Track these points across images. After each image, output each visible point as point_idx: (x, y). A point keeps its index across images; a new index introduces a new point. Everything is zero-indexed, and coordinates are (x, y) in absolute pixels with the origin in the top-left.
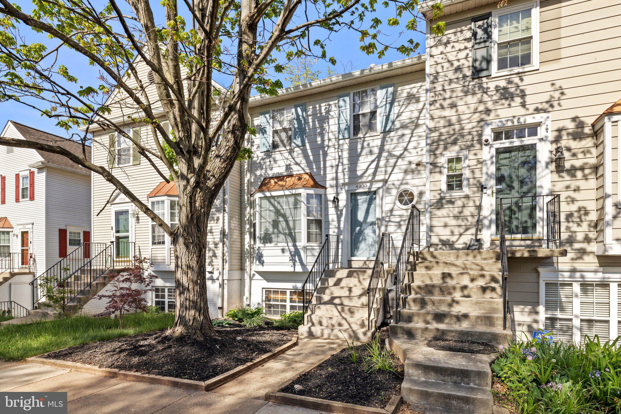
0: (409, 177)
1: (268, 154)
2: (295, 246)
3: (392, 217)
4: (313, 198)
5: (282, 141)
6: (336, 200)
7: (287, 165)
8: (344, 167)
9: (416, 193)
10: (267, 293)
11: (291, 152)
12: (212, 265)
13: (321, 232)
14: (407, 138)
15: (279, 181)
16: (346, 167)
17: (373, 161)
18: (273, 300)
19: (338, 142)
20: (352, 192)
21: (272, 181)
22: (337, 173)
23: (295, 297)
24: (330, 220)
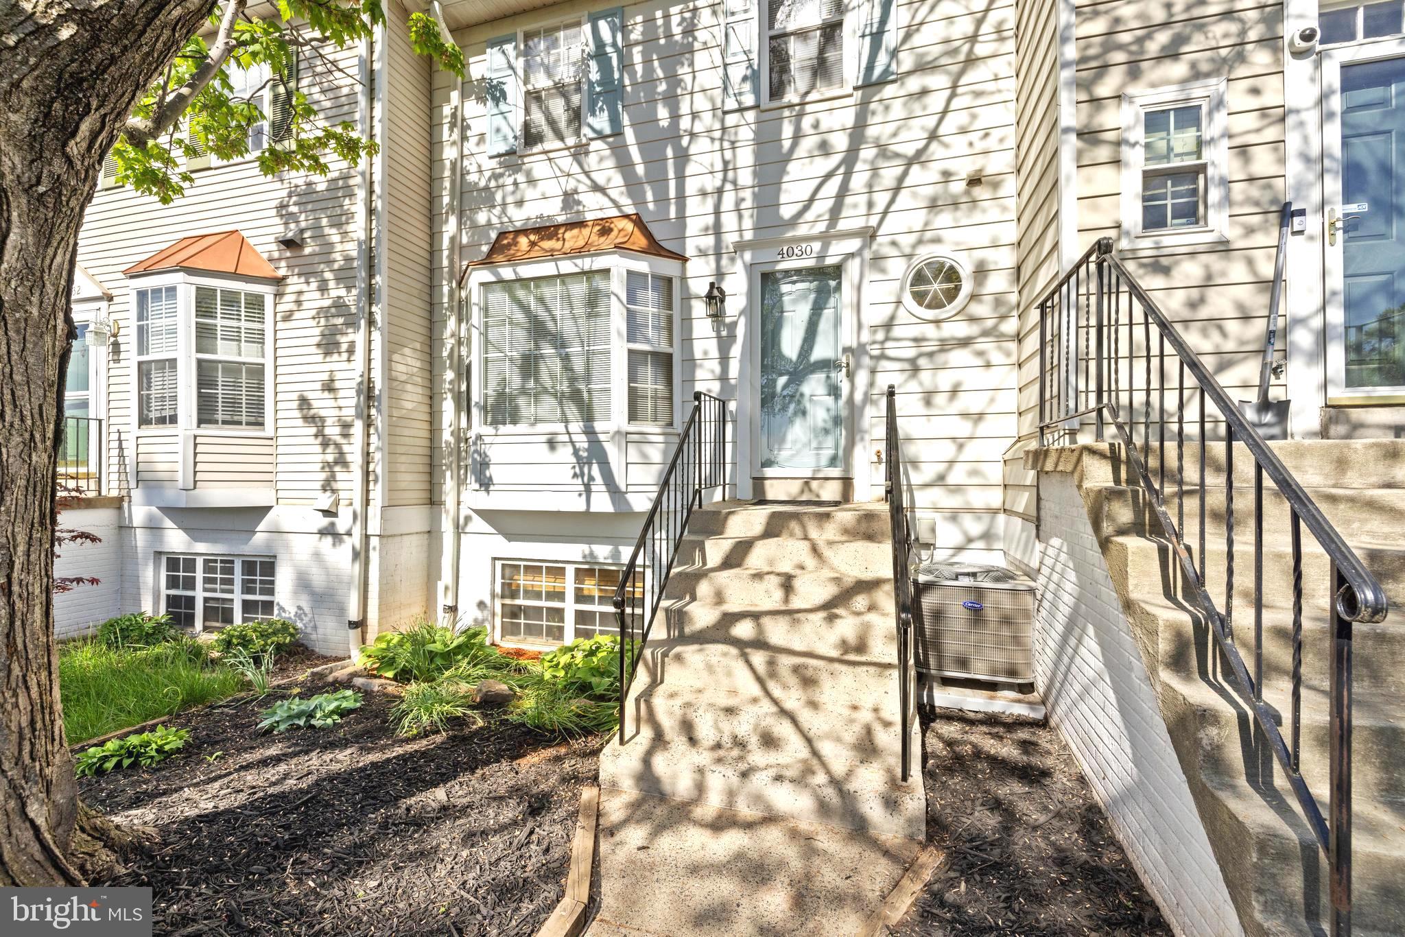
0: (944, 219)
1: (511, 160)
2: (590, 432)
3: (888, 344)
4: (646, 288)
5: (552, 123)
6: (715, 297)
7: (566, 194)
8: (742, 194)
9: (966, 270)
10: (508, 571)
11: (579, 152)
12: (333, 491)
13: (671, 391)
14: (936, 102)
15: (542, 239)
16: (747, 194)
17: (829, 176)
18: (526, 592)
19: (723, 121)
20: (767, 269)
21: (523, 241)
22: (717, 212)
23: (590, 586)
24: (698, 354)
